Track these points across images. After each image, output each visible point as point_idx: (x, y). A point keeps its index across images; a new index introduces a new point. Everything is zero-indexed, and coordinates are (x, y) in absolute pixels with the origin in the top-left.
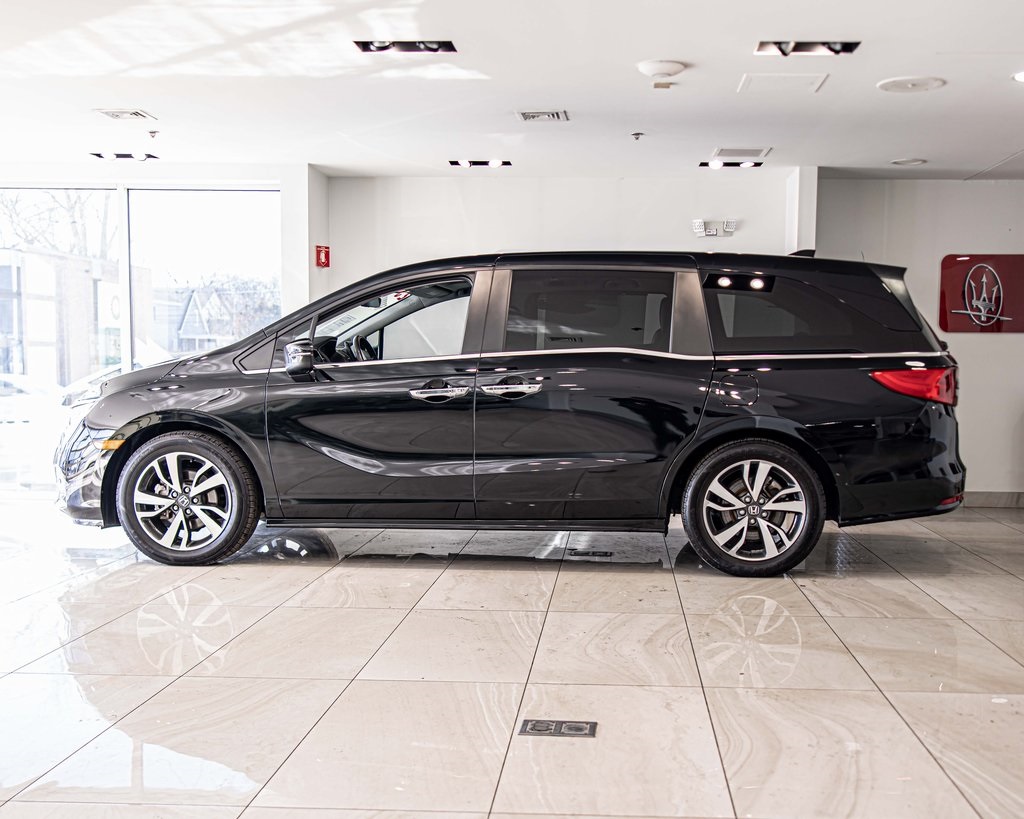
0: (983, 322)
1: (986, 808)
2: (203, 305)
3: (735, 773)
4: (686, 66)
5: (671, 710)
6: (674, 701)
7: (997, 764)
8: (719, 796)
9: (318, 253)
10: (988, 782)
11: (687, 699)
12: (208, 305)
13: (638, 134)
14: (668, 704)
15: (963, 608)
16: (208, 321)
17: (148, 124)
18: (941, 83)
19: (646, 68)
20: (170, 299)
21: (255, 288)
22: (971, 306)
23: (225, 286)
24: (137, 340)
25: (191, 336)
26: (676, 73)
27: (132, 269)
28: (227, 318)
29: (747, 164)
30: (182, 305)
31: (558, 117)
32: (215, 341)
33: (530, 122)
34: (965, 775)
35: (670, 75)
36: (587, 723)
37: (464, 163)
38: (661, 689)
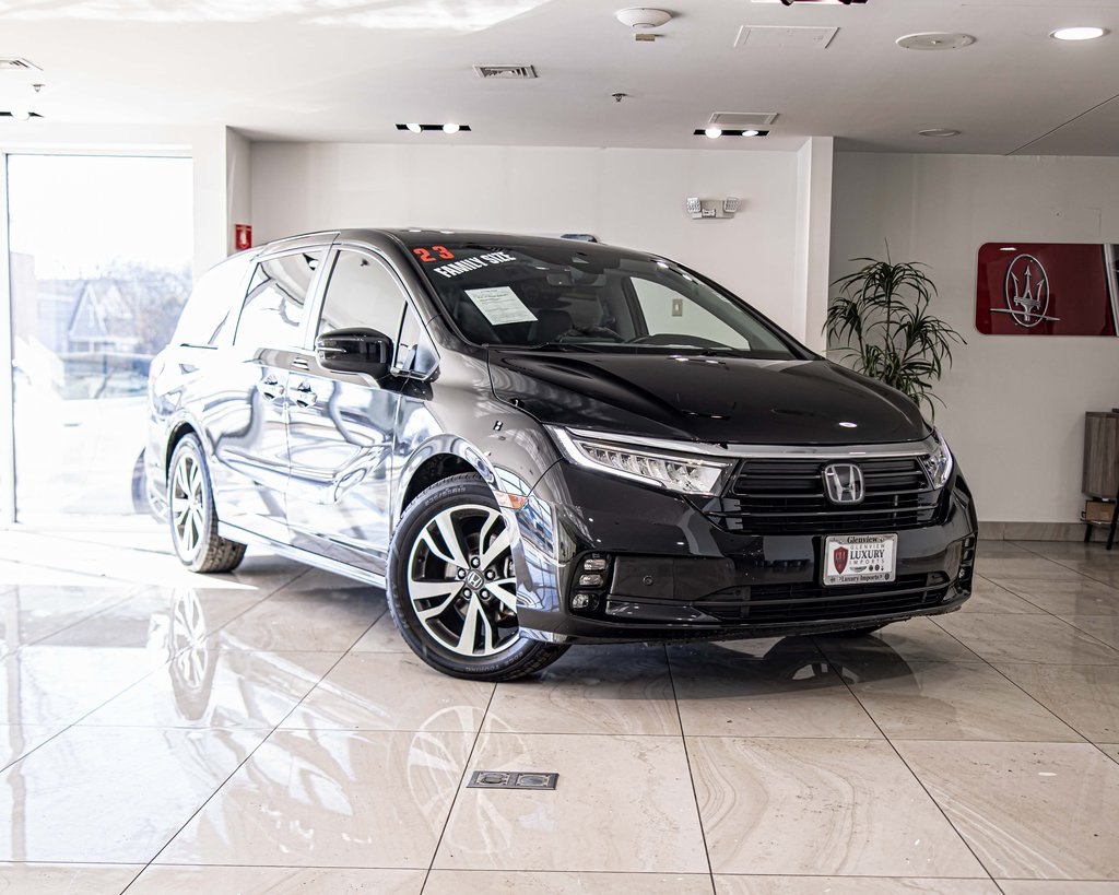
0: (1026, 323)
1: (993, 861)
2: (99, 301)
3: (713, 827)
4: (674, 15)
5: (644, 761)
6: (649, 750)
7: (1011, 815)
8: (693, 850)
9: (238, 233)
10: (999, 834)
11: (663, 749)
12: (104, 300)
13: (620, 95)
14: (642, 754)
15: (991, 650)
16: (106, 320)
17: (32, 75)
18: (970, 40)
19: (626, 16)
20: (59, 293)
21: (163, 280)
22: (1013, 304)
23: (127, 278)
24: (17, 339)
25: (84, 338)
26: (660, 24)
27: (12, 256)
28: (128, 315)
29: (750, 133)
30: (72, 300)
31: (525, 73)
32: (113, 344)
33: (491, 79)
34: (973, 827)
35: (654, 26)
36: (547, 775)
37: (414, 128)
38: (635, 738)
